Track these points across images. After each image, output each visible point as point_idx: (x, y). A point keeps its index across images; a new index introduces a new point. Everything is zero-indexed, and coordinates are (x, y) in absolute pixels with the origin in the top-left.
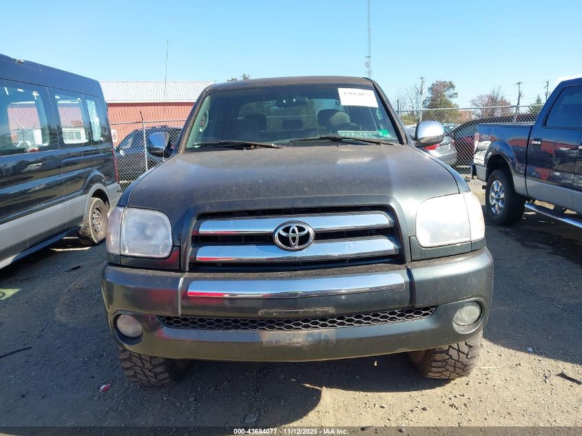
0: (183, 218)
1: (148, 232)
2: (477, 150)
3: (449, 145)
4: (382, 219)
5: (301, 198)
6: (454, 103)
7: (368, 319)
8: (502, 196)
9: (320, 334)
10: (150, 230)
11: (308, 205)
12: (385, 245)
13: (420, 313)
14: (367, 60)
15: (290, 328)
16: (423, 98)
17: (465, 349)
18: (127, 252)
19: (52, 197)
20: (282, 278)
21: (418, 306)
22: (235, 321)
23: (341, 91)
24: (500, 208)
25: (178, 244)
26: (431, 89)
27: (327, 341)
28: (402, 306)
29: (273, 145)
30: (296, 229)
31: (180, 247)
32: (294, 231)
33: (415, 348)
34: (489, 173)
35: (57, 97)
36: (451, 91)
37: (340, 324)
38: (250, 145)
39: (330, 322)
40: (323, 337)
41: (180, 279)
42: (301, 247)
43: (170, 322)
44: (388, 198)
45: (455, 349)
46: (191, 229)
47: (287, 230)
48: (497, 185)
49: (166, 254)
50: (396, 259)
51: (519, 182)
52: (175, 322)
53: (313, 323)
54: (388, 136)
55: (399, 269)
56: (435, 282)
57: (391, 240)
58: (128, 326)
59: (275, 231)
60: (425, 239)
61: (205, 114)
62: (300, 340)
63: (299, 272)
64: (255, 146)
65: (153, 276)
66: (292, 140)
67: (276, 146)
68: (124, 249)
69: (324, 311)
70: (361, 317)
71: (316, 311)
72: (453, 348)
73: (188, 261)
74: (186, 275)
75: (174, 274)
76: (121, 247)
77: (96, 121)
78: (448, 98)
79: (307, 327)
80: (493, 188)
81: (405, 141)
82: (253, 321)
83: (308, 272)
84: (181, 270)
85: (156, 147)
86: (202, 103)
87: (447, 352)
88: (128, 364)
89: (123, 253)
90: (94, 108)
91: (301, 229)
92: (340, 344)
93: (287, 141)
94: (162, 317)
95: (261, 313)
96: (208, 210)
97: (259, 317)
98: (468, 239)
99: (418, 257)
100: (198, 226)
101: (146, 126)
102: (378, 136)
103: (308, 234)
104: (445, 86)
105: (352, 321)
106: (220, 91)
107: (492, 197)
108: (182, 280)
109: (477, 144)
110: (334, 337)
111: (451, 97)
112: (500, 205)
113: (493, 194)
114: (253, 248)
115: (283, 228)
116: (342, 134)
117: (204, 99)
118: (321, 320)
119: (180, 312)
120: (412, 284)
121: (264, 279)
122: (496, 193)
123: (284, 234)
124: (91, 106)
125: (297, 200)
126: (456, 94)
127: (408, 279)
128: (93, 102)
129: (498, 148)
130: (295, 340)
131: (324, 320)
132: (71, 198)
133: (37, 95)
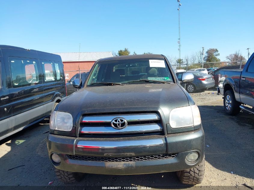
0: (77, 116)
1: (66, 121)
2: (220, 81)
3: (211, 78)
4: (154, 117)
5: (122, 108)
6: (218, 58)
7: (149, 158)
8: (231, 102)
9: (129, 164)
10: (66, 120)
11: (125, 111)
12: (156, 127)
13: (171, 156)
14: (179, 40)
15: (117, 161)
16: (204, 56)
17: (197, 172)
18: (56, 129)
19: (42, 102)
20: (114, 141)
21: (169, 153)
22: (96, 158)
23: (150, 61)
24: (230, 107)
25: (75, 126)
26: (207, 52)
27: (132, 167)
28: (163, 153)
29: (120, 84)
30: (120, 120)
31: (75, 127)
32: (119, 121)
33: (169, 171)
34: (225, 91)
35: (43, 63)
36: (217, 53)
37: (137, 160)
38: (112, 84)
39: (133, 159)
40: (130, 165)
41: (74, 140)
42: (122, 127)
43: (71, 157)
44: (158, 108)
45: (193, 171)
46: (80, 120)
47: (116, 121)
48: (228, 97)
49: (70, 130)
50: (161, 133)
51: (237, 96)
52: (73, 157)
53: (126, 159)
54: (169, 79)
55: (162, 137)
56: (177, 143)
57: (159, 125)
58: (56, 158)
59: (112, 121)
60: (173, 125)
61: (96, 71)
62: (121, 166)
63: (121, 138)
64: (114, 84)
65: (65, 139)
66: (128, 81)
67: (121, 84)
68: (56, 128)
69: (130, 155)
70: (146, 157)
71: (127, 155)
72: (192, 171)
73: (78, 133)
74: (78, 138)
75: (73, 138)
76: (55, 127)
77: (58, 72)
78: (215, 56)
79: (124, 161)
80: (227, 99)
81: (175, 81)
82: (102, 158)
83: (125, 138)
84: (76, 137)
85: (76, 84)
86: (95, 67)
87: (189, 173)
88: (58, 174)
89: (55, 129)
90: (58, 67)
91: (122, 121)
92: (137, 168)
93: (127, 82)
94: (68, 155)
95: (105, 155)
96: (86, 113)
97: (104, 156)
98: (193, 125)
99: (170, 132)
100: (82, 119)
101: (81, 72)
102: (164, 79)
103: (124, 123)
104: (213, 51)
105: (142, 159)
106: (102, 62)
107: (227, 103)
108: (75, 140)
109: (220, 79)
110: (135, 166)
111: (216, 55)
112: (230, 106)
113: (227, 101)
114: (103, 128)
115: (115, 120)
116: (150, 79)
117: (96, 65)
118: (123, 158)
119: (74, 153)
120: (166, 144)
121: (107, 141)
122: (228, 101)
123: (115, 123)
124: (57, 66)
125: (120, 109)
126: (219, 54)
127: (165, 142)
128: (57, 64)
129: (228, 81)
130: (119, 166)
131: (130, 158)
132: (47, 103)
133: (35, 63)
